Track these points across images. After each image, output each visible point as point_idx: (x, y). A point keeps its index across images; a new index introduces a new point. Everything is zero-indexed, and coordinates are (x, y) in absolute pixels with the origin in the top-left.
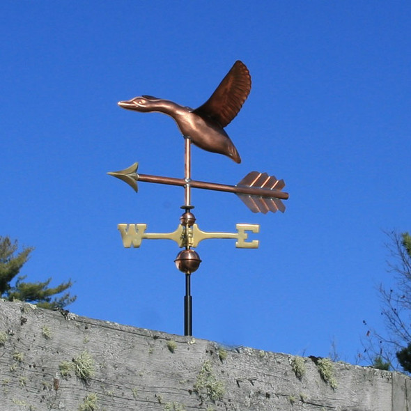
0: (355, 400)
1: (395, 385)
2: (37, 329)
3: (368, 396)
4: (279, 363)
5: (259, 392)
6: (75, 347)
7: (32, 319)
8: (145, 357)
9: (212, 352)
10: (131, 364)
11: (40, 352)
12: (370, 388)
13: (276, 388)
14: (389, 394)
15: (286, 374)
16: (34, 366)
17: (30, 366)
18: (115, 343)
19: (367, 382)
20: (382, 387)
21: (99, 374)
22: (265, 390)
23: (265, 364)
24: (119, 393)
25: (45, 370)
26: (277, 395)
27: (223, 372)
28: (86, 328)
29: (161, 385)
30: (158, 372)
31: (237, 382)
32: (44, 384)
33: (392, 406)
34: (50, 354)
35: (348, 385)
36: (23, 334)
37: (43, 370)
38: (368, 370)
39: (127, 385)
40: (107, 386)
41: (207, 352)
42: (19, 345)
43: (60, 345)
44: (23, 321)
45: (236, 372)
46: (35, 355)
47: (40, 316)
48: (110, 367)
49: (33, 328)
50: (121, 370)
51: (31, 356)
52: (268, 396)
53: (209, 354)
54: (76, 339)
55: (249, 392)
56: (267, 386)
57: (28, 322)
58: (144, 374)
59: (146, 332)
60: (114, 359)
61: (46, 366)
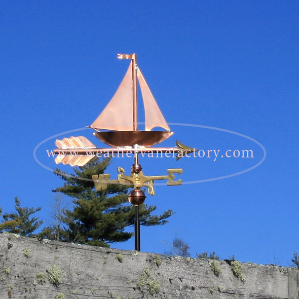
0: (259, 288)
1: (290, 278)
2: (20, 251)
3: (270, 286)
4: (201, 265)
5: (187, 287)
6: (48, 262)
7: (16, 244)
8: (100, 266)
9: (150, 261)
10: (90, 272)
11: (23, 267)
12: (272, 280)
13: (199, 283)
14: (286, 284)
15: (207, 273)
16: (18, 276)
17: (15, 277)
18: (78, 258)
19: (269, 276)
20: (281, 279)
21: (66, 280)
22: (191, 284)
23: (190, 267)
24: (81, 292)
25: (26, 279)
26: (200, 288)
27: (159, 274)
28: (56, 249)
29: (113, 285)
30: (110, 276)
31: (170, 280)
32: (25, 289)
33: (289, 291)
34: (30, 268)
35: (255, 279)
36: (9, 255)
37: (25, 279)
38: (270, 267)
39: (87, 286)
40: (73, 287)
41: (147, 260)
42: (7, 263)
43: (37, 261)
44: (10, 246)
45: (169, 273)
46: (18, 269)
47: (23, 242)
48: (74, 274)
49: (17, 251)
50: (83, 276)
51: (16, 270)
52: (193, 289)
53: (148, 262)
54: (49, 256)
55: (179, 287)
56: (192, 282)
57: (14, 247)
58: (100, 278)
59: (101, 249)
60: (77, 269)
61: (27, 276)
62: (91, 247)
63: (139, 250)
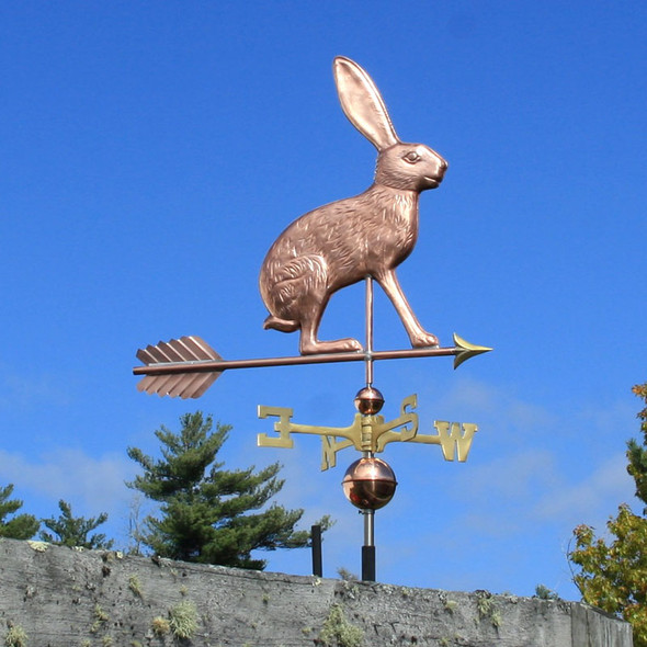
0: (524, 638)
1: (575, 618)
2: (123, 580)
3: (542, 633)
4: (428, 601)
5: (403, 637)
6: (171, 599)
7: (116, 569)
8: (258, 604)
9: (342, 594)
10: (241, 613)
11: (127, 607)
12: (544, 623)
13: (423, 630)
14: (568, 628)
15: (436, 614)
16: (121, 624)
17: (116, 624)
18: (221, 590)
19: (540, 616)
20: (559, 621)
21: (201, 628)
22: (410, 633)
23: (409, 603)
25: (135, 628)
26: (426, 638)
27: (356, 616)
28: (184, 575)
29: (280, 635)
30: (275, 622)
31: (375, 626)
32: (133, 645)
33: (573, 641)
34: (140, 609)
35: (516, 621)
36: (105, 588)
37: (132, 628)
38: (541, 601)
39: (236, 639)
41: (336, 593)
42: (101, 600)
43: (152, 596)
44: (106, 572)
45: (373, 615)
46: (121, 611)
47: (128, 564)
48: (214, 618)
49: (119, 579)
50: (230, 622)
51: (117, 612)
52: (414, 640)
53: (339, 595)
54: (172, 589)
55: (390, 637)
56: (413, 629)
57: (113, 573)
58: (258, 625)
59: (258, 575)
60: (220, 610)
61: (135, 622)
62: (242, 571)
63: (321, 576)
